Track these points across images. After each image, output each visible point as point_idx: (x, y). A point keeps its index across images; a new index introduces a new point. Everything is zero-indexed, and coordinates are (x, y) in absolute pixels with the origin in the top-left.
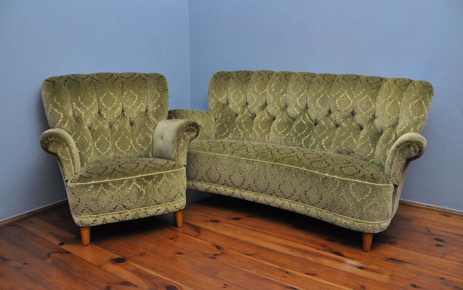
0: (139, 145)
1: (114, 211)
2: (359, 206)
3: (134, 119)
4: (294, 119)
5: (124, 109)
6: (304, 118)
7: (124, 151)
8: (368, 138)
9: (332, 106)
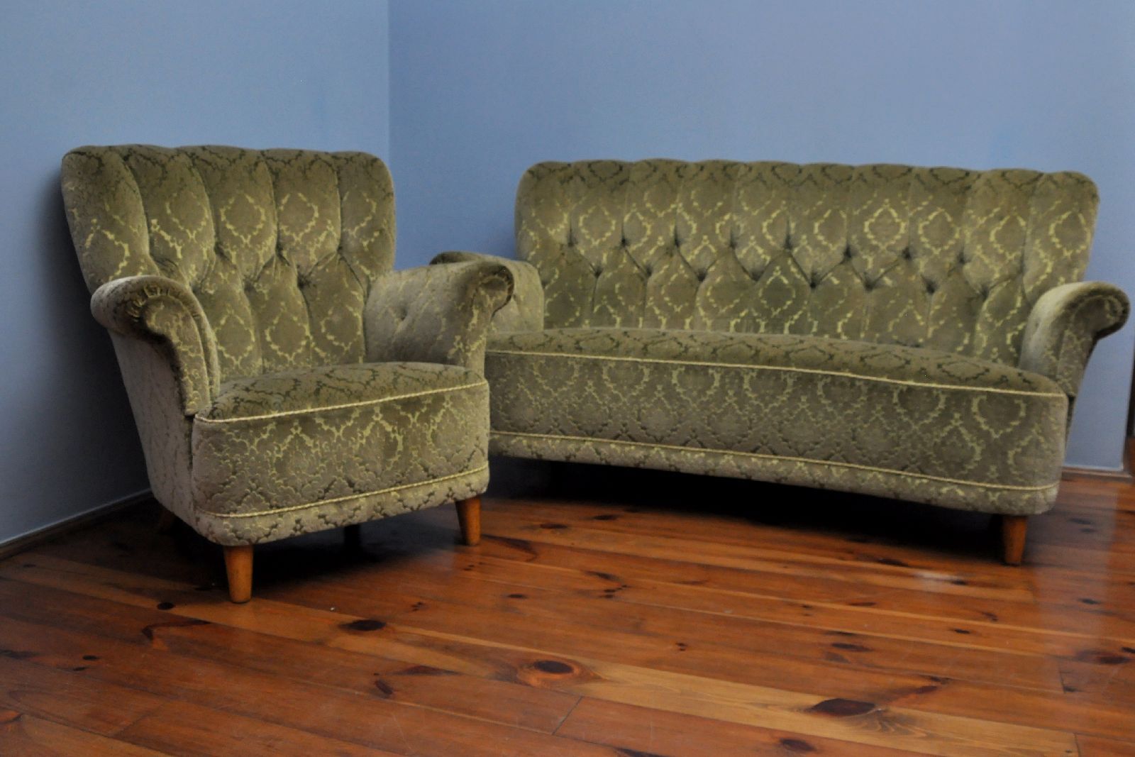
0: (330, 337)
1: (323, 498)
2: (996, 451)
3: (310, 270)
4: (756, 276)
5: (281, 241)
6: (786, 272)
7: (291, 355)
8: (955, 309)
9: (854, 237)
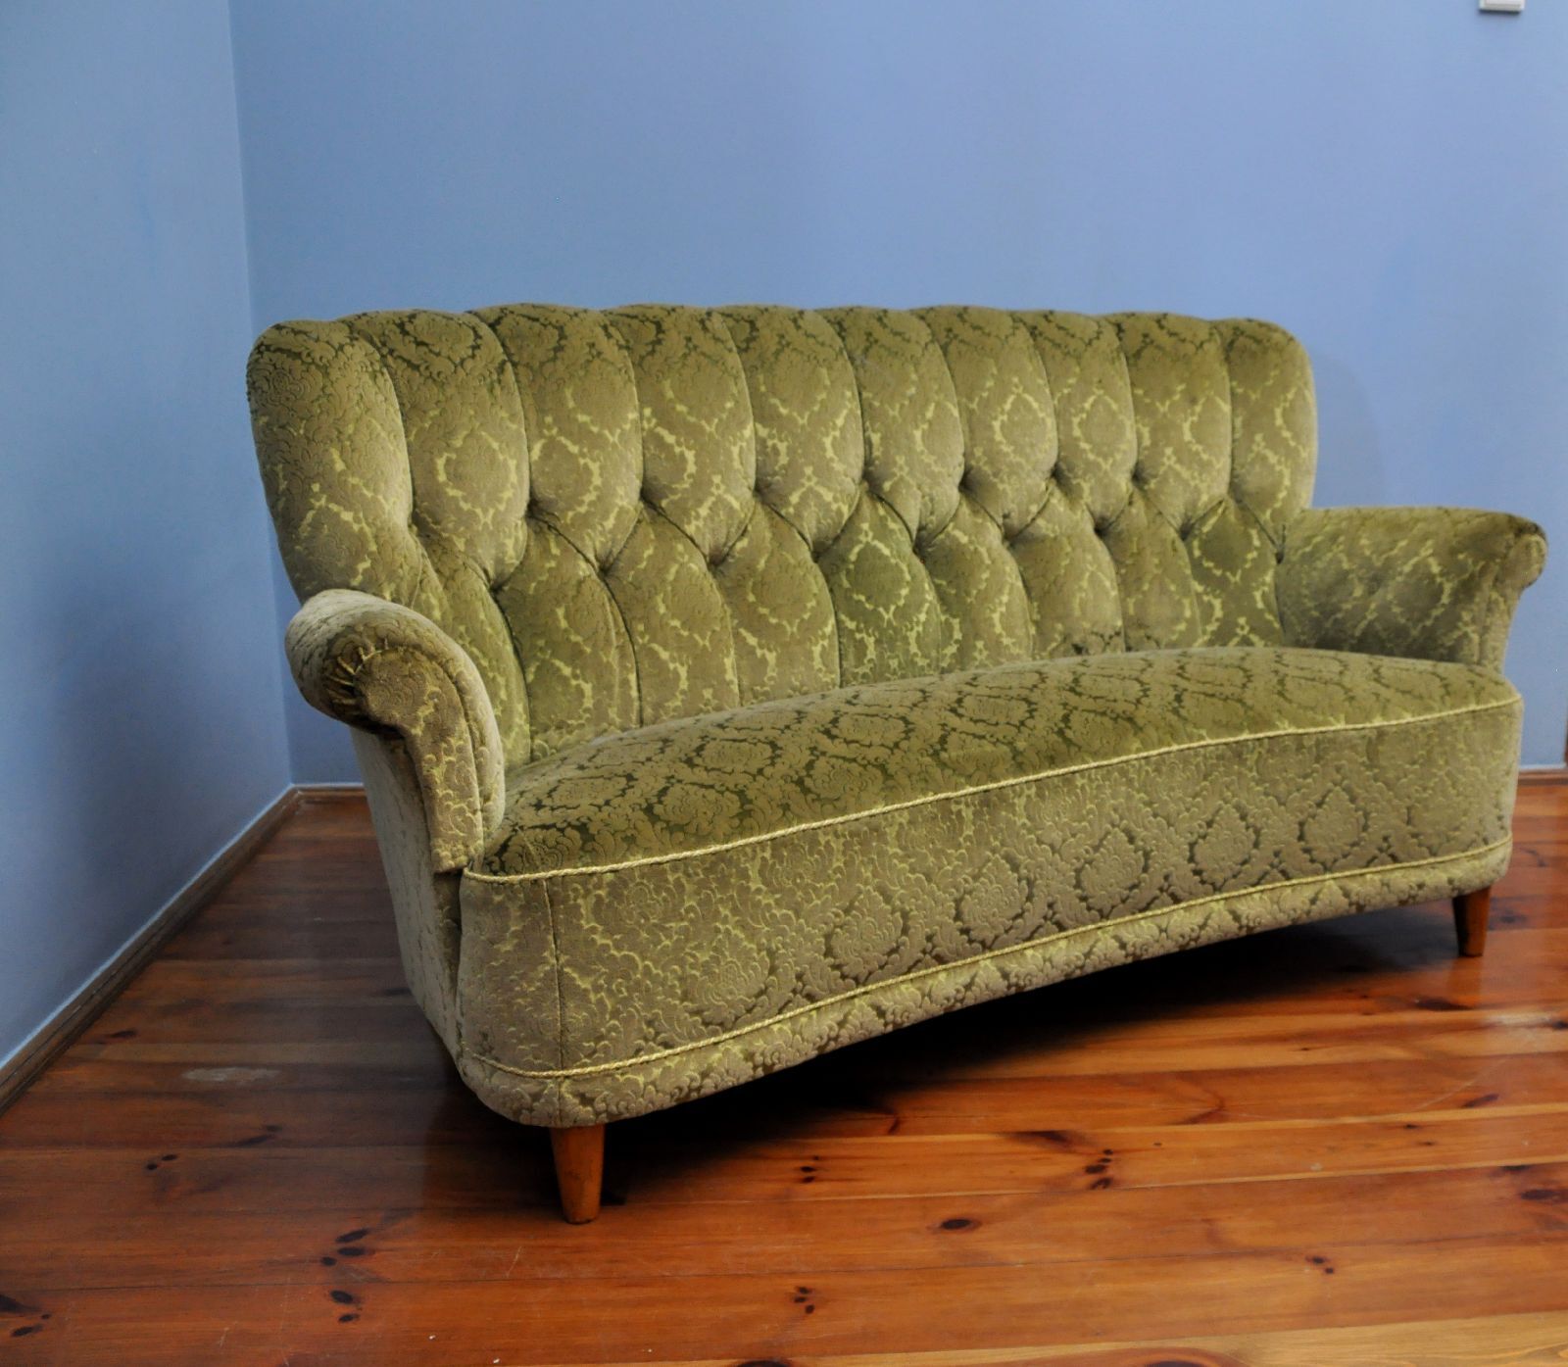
6: (881, 532)
9: (978, 452)
